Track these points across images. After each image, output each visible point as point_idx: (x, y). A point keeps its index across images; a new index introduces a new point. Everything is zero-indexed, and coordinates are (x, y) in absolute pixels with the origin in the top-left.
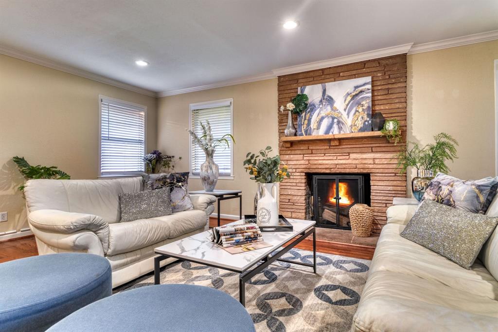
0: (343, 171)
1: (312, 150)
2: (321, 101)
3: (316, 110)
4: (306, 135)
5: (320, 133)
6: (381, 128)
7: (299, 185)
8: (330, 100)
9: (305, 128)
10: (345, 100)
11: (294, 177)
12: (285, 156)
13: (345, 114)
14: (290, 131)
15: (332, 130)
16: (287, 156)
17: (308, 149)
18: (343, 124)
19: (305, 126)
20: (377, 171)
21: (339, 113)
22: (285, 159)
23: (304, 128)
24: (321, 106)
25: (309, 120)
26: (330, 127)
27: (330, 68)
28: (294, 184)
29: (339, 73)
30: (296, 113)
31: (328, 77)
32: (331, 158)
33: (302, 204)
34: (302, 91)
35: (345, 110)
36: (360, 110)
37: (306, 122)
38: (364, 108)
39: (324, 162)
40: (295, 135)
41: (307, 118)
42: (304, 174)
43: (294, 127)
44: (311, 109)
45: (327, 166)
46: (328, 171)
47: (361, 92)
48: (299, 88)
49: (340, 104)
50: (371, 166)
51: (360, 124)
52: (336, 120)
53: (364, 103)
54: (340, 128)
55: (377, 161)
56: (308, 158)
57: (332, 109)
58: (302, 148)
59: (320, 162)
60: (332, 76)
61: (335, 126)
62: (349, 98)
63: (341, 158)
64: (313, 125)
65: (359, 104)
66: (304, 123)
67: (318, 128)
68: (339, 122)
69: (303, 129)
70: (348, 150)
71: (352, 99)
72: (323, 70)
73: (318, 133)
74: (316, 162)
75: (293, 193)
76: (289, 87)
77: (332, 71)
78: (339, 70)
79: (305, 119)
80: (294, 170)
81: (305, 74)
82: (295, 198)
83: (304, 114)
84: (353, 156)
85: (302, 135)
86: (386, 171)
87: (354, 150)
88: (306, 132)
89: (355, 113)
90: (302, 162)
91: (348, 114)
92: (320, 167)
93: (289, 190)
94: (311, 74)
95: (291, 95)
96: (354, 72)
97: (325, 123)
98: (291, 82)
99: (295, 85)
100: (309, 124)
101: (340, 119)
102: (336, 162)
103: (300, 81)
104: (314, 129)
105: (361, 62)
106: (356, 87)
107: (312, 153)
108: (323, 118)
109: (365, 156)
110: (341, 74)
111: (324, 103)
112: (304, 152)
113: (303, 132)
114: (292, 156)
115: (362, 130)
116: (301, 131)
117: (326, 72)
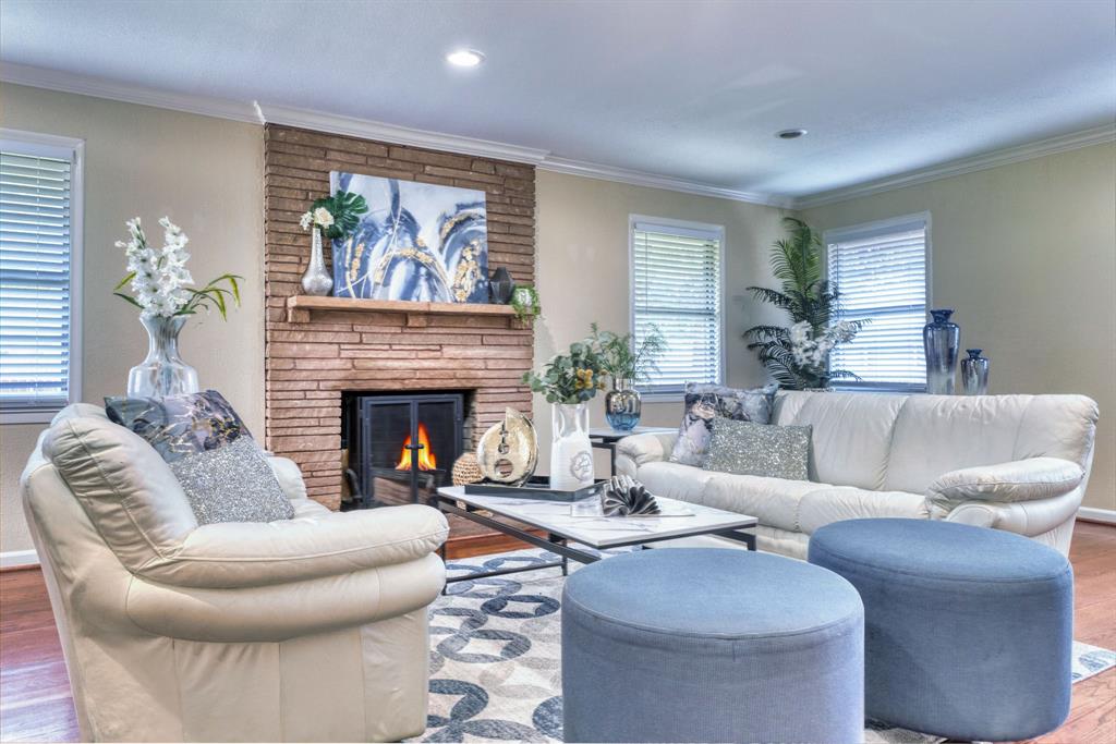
0: (428, 385)
1: (361, 333)
2: (389, 220)
3: (379, 238)
4: (358, 296)
5: (391, 296)
6: (508, 298)
7: (328, 422)
8: (410, 224)
9: (354, 278)
10: (441, 230)
11: (313, 403)
12: (287, 345)
13: (441, 259)
14: (319, 282)
15: (416, 292)
16: (295, 347)
17: (353, 331)
18: (438, 280)
19: (354, 273)
20: (491, 383)
21: (429, 254)
22: (290, 354)
23: (351, 277)
24: (390, 231)
25: (364, 261)
26: (412, 285)
27: (404, 147)
28: (313, 422)
29: (424, 165)
30: (333, 237)
31: (400, 165)
32: (405, 355)
33: (334, 473)
34: (344, 183)
35: (441, 250)
36: (469, 257)
37: (357, 263)
38: (477, 253)
39: (390, 364)
40: (331, 293)
41: (359, 254)
42: (339, 395)
43: (330, 268)
44: (366, 233)
45: (397, 375)
46: (397, 386)
47: (469, 218)
48: (333, 176)
49: (429, 235)
50: (480, 374)
51: (469, 285)
52: (423, 271)
53: (475, 243)
54: (433, 290)
55: (491, 364)
56: (350, 354)
57: (415, 244)
58: (336, 329)
59: (380, 364)
60: (408, 166)
61: (423, 283)
62: (448, 227)
63: (425, 355)
64: (374, 273)
65: (466, 243)
66: (350, 264)
67: (386, 283)
68: (430, 276)
69: (348, 280)
70: (435, 339)
71: (453, 230)
72: (389, 146)
73: (387, 295)
74: (371, 364)
75: (310, 446)
76: (302, 163)
77: (407, 155)
78: (423, 158)
79: (353, 257)
80: (314, 386)
81: (346, 142)
82: (316, 458)
83: (349, 243)
84: (449, 351)
85: (346, 295)
86: (506, 383)
87: (452, 340)
88: (357, 288)
89: (460, 262)
90: (337, 363)
91: (447, 261)
92: (380, 375)
93: (300, 439)
94: (361, 147)
95: (309, 184)
96: (452, 173)
97: (401, 273)
98: (309, 152)
99: (319, 161)
100: (363, 270)
101: (433, 270)
102: (416, 364)
103: (332, 155)
104: (377, 284)
105: (465, 156)
106: (460, 207)
107: (361, 342)
108: (395, 261)
109: (470, 352)
110: (428, 168)
111: (397, 227)
112: (342, 338)
113: (350, 287)
114: (308, 347)
115: (473, 298)
116: (345, 284)
117: (395, 153)
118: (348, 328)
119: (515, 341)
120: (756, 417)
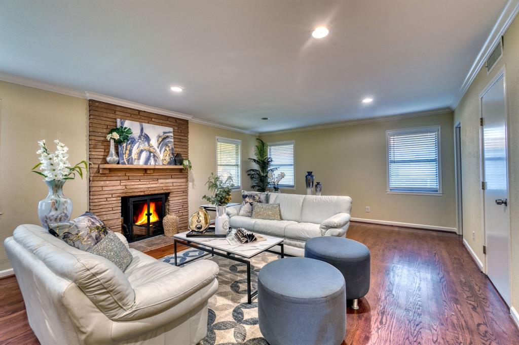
0: (153, 193)
1: (129, 176)
2: (140, 137)
3: (136, 143)
4: (128, 164)
5: (141, 163)
6: (181, 163)
7: (116, 209)
8: (147, 138)
9: (127, 157)
10: (158, 140)
11: (110, 202)
12: (99, 182)
13: (158, 150)
14: (114, 159)
15: (150, 162)
16: (102, 182)
17: (126, 176)
18: (157, 157)
19: (127, 155)
20: (174, 190)
21: (154, 149)
22: (101, 185)
23: (126, 157)
24: (140, 141)
25: (131, 151)
26: (148, 159)
27: (145, 112)
28: (110, 209)
29: (152, 118)
30: (118, 143)
31: (143, 118)
32: (145, 183)
33: (118, 226)
34: (122, 123)
35: (158, 147)
36: (168, 150)
37: (128, 152)
38: (170, 148)
39: (139, 186)
40: (118, 163)
41: (128, 149)
42: (120, 198)
43: (117, 153)
44: (131, 141)
45: (142, 190)
46: (142, 194)
47: (168, 137)
48: (118, 120)
49: (154, 142)
50: (171, 188)
51: (168, 159)
52: (152, 154)
53: (169, 145)
54: (155, 161)
55: (174, 184)
56: (124, 184)
57: (149, 145)
58: (119, 175)
59: (136, 186)
60: (146, 118)
61: (152, 158)
62: (160, 140)
63: (152, 182)
64: (134, 155)
65: (167, 145)
66: (125, 153)
67: (139, 158)
68: (154, 156)
69: (124, 158)
70: (157, 177)
71: (162, 141)
72: (139, 111)
73: (139, 162)
74: (132, 187)
75: (109, 218)
76: (105, 115)
77: (145, 115)
78: (151, 116)
79: (126, 149)
80: (110, 196)
81: (123, 109)
82: (111, 222)
83: (125, 144)
84: (160, 181)
85: (124, 163)
86: (179, 190)
87: (161, 177)
88: (128, 161)
89: (164, 151)
90: (119, 187)
91: (160, 151)
92: (136, 190)
93: (105, 216)
94: (129, 111)
95: (107, 123)
96: (161, 121)
97: (144, 155)
98: (108, 111)
99: (112, 115)
100: (130, 154)
101: (155, 154)
102: (149, 186)
103: (117, 113)
104: (135, 159)
105: (166, 116)
106: (165, 133)
107: (129, 179)
108: (142, 151)
109: (168, 181)
110: (153, 119)
111: (142, 139)
112: (121, 178)
113: (125, 160)
114: (108, 182)
115: (169, 163)
116: (123, 159)
117: (141, 114)
118: (124, 174)
119: (182, 176)
120: (264, 201)
